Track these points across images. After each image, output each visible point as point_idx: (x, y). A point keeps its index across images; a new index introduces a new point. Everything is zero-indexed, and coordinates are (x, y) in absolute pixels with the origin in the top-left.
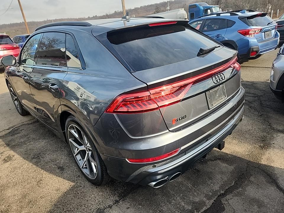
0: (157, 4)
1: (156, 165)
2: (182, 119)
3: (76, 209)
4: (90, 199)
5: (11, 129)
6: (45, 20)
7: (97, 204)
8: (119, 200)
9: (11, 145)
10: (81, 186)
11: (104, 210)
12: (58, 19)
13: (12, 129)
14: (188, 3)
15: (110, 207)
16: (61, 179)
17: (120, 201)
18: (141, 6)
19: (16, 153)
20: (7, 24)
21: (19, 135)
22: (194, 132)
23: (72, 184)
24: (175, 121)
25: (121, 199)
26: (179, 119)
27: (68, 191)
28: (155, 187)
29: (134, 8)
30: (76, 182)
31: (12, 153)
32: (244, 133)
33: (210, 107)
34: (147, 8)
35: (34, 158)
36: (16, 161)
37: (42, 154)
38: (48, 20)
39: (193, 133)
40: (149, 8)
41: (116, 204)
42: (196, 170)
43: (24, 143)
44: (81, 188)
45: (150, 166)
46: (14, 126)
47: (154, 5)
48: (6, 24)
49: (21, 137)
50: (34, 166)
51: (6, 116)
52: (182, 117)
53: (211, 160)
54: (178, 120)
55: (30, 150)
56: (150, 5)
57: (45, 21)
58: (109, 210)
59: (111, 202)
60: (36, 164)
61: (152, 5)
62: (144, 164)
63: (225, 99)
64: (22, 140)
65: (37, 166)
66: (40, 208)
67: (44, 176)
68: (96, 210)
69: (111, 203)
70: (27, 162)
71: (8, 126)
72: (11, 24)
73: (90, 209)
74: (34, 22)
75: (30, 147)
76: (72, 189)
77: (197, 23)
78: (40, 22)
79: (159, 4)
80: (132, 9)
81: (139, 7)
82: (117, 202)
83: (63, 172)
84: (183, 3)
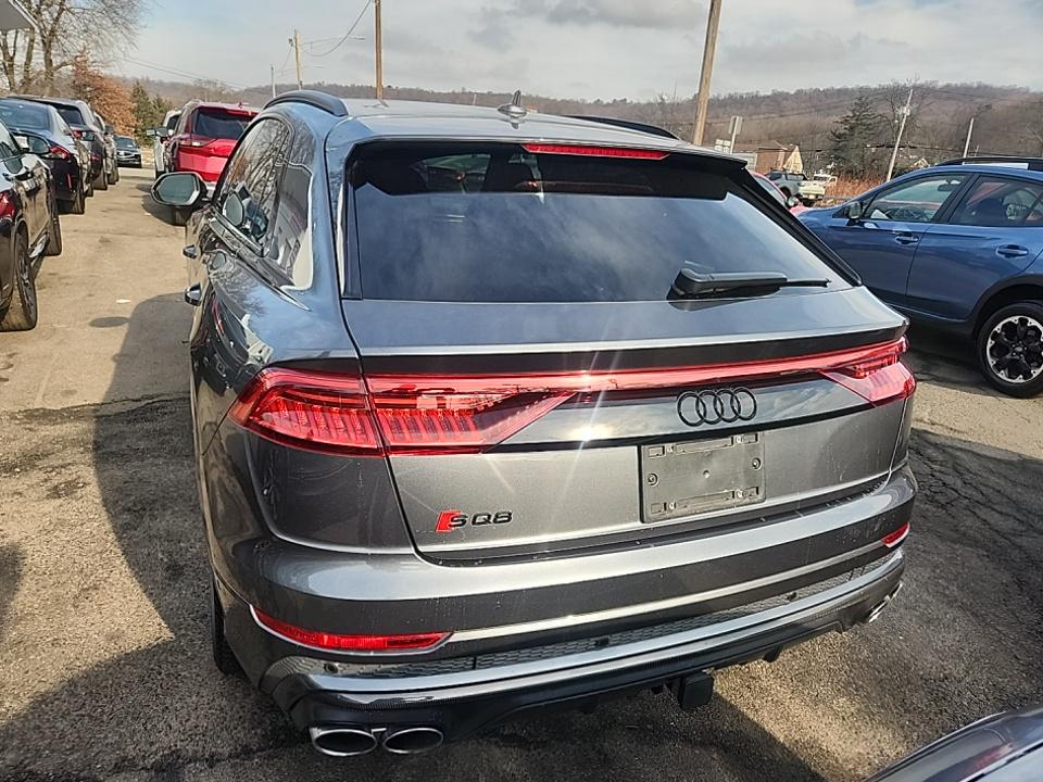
0: (867, 89)
1: (337, 664)
2: (487, 521)
3: (114, 723)
4: (178, 705)
5: (143, 403)
6: (457, 91)
7: (184, 734)
8: (258, 750)
9: (104, 450)
10: (184, 652)
11: (190, 762)
12: (495, 95)
13: (147, 401)
14: (1001, 103)
15: (212, 761)
16: (148, 606)
17: (259, 754)
18: (799, 88)
19: (96, 479)
20: (344, 85)
21: (148, 426)
22: (527, 590)
23: (167, 634)
24: (452, 521)
25: (263, 750)
26: (475, 518)
27: (138, 652)
28: (318, 748)
29: (769, 93)
30: (183, 632)
31: (89, 474)
32: (909, 683)
33: (648, 513)
34: (820, 101)
35: (129, 510)
36: (79, 504)
37: (158, 506)
38: (463, 93)
39: (521, 590)
40: (829, 101)
41: (238, 761)
42: (599, 752)
43: (140, 455)
44: (180, 657)
45: (316, 661)
46: (158, 396)
47: (853, 90)
48: (338, 83)
49: (148, 435)
50: (112, 536)
51: (160, 361)
52: (489, 516)
53: (687, 740)
54: (469, 520)
55: (140, 480)
56: (839, 90)
57: (453, 93)
58: (201, 771)
59: (230, 745)
60: (121, 531)
61: (847, 90)
62: (295, 645)
63: (747, 500)
64: (142, 445)
65: (120, 539)
66: (27, 672)
67: (115, 575)
68: (166, 752)
69: (226, 751)
70: (104, 515)
71: (145, 389)
72: (353, 86)
73: (152, 739)
74: (422, 91)
75: (145, 473)
76: (153, 653)
77: (944, 182)
78: (440, 93)
79: (875, 89)
80: (762, 94)
81: (792, 92)
82: (247, 752)
83: (170, 585)
84: (979, 100)
